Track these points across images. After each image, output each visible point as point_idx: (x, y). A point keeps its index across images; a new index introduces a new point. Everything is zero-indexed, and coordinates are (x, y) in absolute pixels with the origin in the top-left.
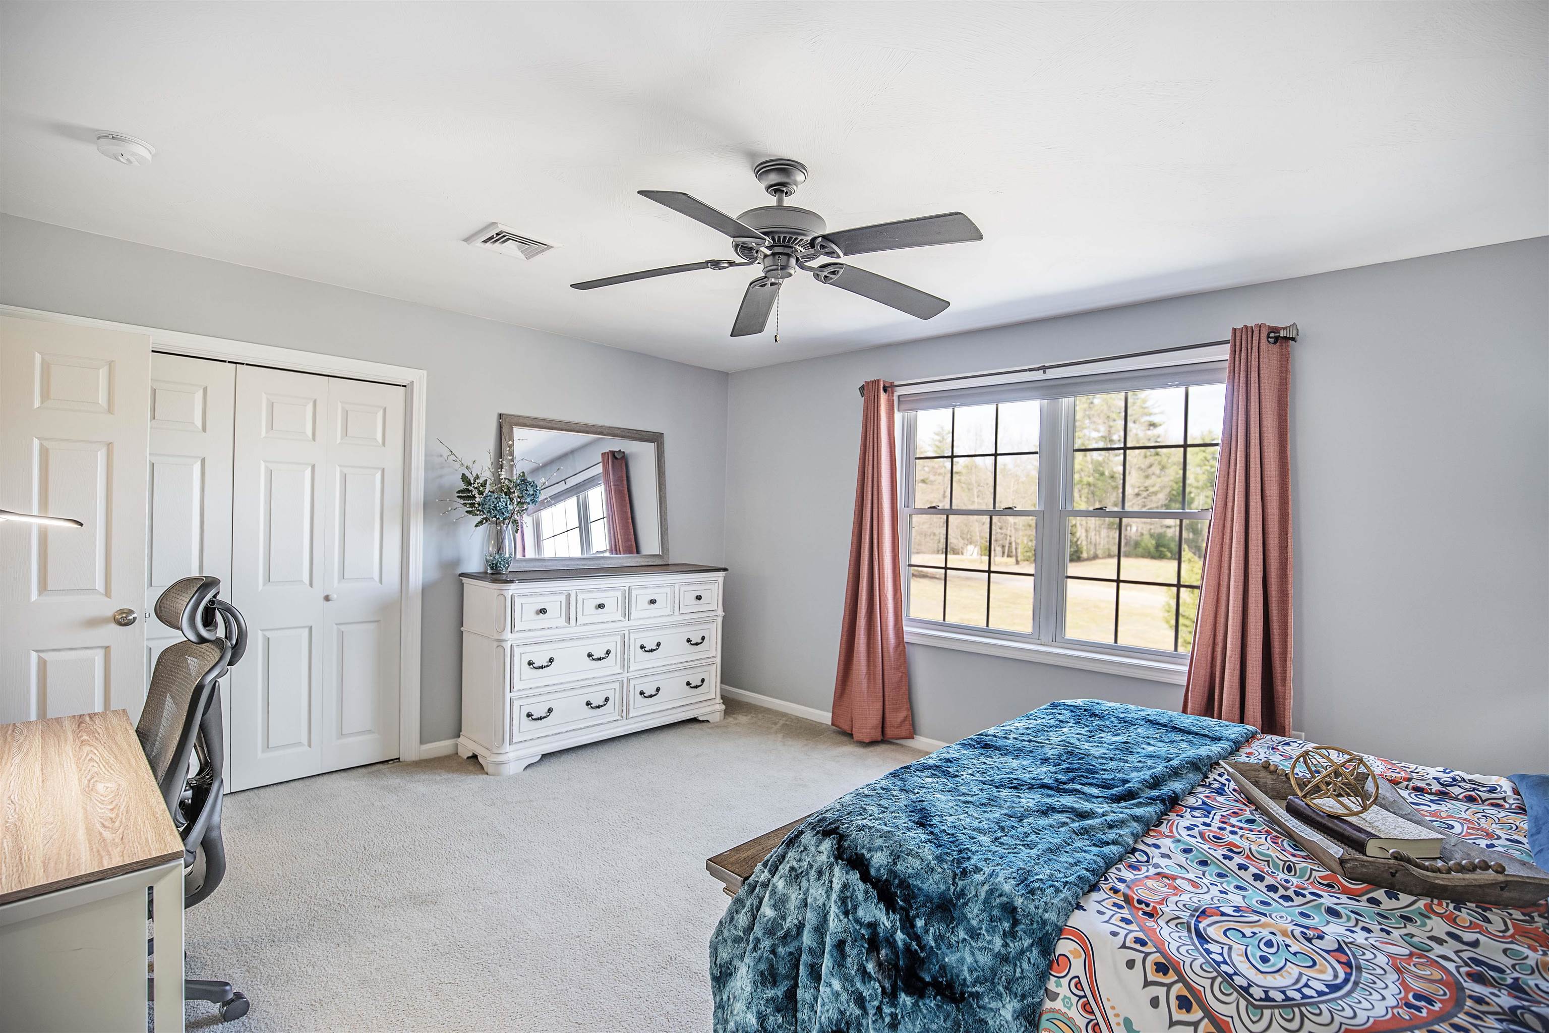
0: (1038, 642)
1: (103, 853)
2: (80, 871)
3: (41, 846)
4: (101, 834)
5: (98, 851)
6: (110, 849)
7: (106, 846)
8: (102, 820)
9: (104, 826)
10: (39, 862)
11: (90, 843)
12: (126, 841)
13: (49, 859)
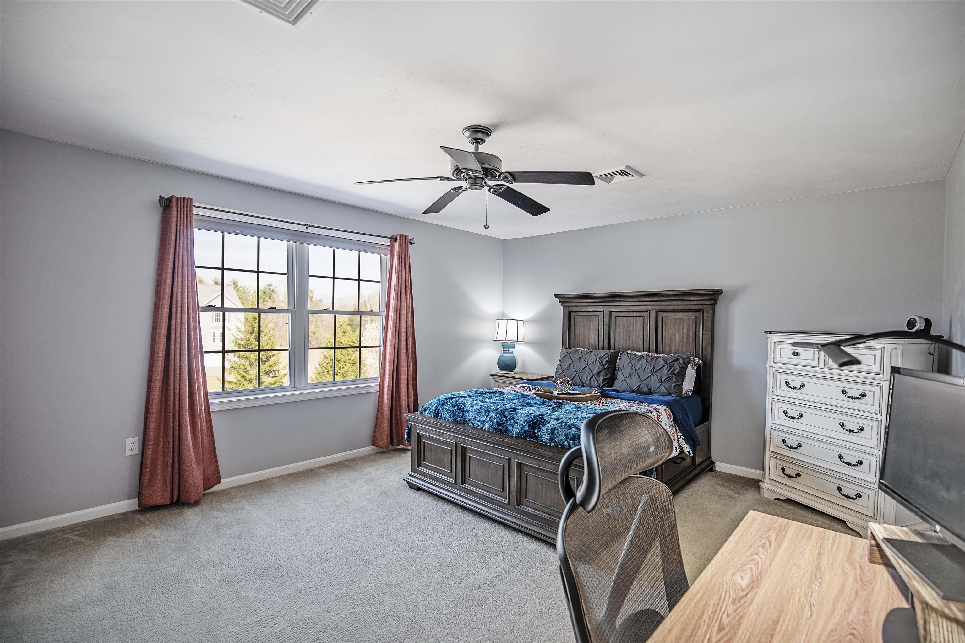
0: (295, 389)
1: (783, 527)
2: (798, 524)
3: (808, 549)
4: (776, 540)
5: (784, 530)
6: (778, 528)
7: (779, 531)
8: (768, 549)
9: (770, 543)
10: (813, 539)
11: (785, 536)
12: (768, 528)
13: (807, 538)
